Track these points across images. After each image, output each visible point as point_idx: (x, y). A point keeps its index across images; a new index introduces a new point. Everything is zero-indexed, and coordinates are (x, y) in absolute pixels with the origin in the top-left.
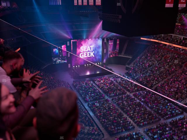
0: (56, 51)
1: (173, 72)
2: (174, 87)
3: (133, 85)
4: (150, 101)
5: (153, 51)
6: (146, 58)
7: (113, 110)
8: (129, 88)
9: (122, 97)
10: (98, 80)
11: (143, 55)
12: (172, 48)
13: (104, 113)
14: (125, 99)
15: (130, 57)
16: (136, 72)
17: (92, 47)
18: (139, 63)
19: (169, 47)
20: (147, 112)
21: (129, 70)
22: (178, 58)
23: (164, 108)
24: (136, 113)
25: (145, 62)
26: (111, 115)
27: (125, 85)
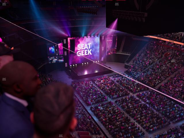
0: (52, 49)
1: (176, 70)
2: (179, 87)
3: (135, 85)
4: (156, 102)
5: (152, 48)
6: (145, 55)
7: (118, 114)
8: (131, 88)
9: (126, 98)
10: (98, 79)
11: (142, 53)
12: (172, 45)
13: (109, 118)
14: (130, 101)
15: (129, 55)
16: (136, 70)
17: (89, 44)
18: (139, 61)
19: (168, 44)
20: (155, 116)
21: (129, 68)
22: (180, 55)
23: (171, 110)
24: (144, 117)
25: (145, 60)
26: (117, 120)
27: (126, 84)
